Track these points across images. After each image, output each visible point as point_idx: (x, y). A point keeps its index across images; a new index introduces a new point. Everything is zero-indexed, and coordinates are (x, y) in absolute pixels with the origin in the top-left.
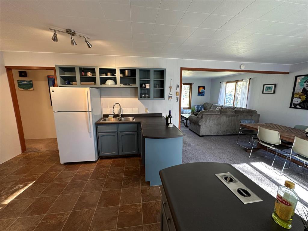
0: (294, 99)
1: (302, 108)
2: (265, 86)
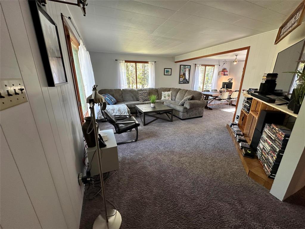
0: (180, 78)
1: (184, 83)
2: (165, 69)
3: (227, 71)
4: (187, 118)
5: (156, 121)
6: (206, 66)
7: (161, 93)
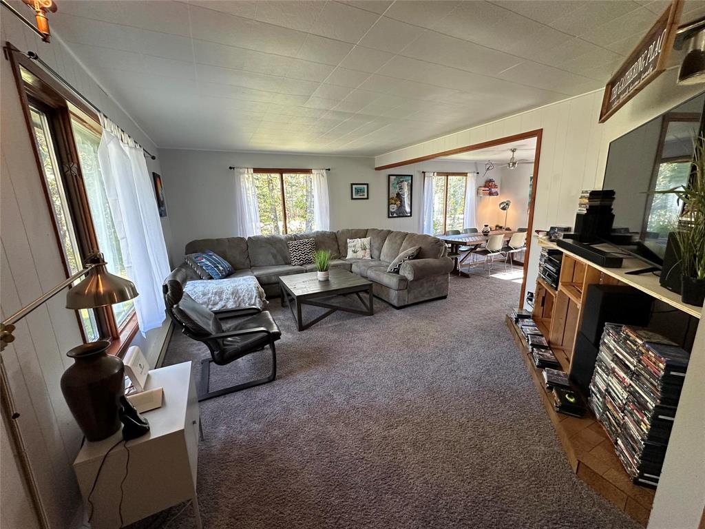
1: (398, 216)
2: (354, 186)
3: (495, 186)
4: (410, 303)
5: (334, 315)
6: (447, 174)
7: (346, 243)
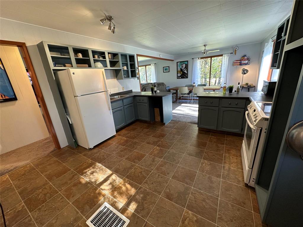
0: (178, 74)
1: (182, 78)
2: (164, 68)
6: (211, 57)
